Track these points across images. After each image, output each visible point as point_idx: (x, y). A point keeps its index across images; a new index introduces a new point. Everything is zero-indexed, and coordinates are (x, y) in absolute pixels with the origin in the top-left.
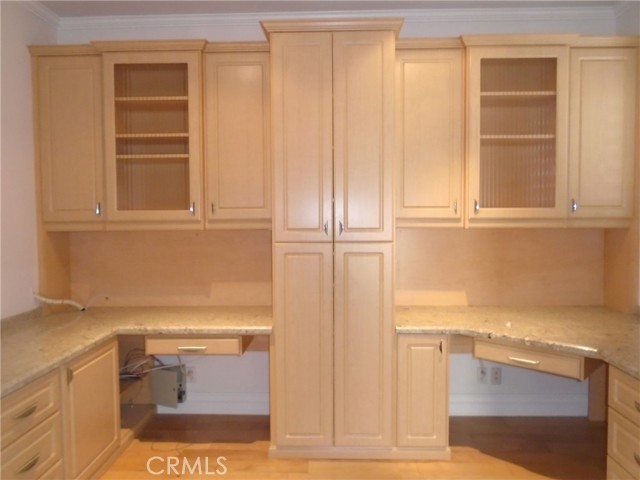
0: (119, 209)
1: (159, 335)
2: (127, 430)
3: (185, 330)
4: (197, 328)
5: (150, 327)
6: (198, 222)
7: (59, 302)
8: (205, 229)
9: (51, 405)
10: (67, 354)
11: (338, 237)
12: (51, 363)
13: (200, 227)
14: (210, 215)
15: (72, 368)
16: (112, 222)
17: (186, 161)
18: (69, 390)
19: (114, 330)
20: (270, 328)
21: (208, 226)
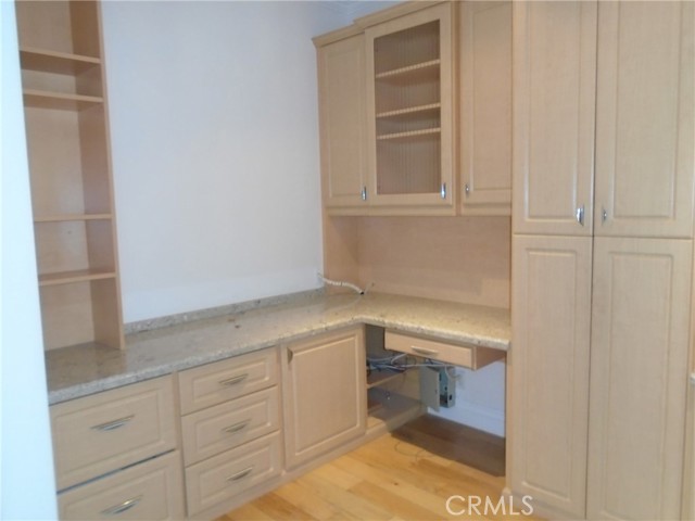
0: (379, 193)
1: (396, 331)
2: (379, 421)
3: (418, 329)
4: (429, 328)
5: (388, 321)
6: (448, 206)
7: (338, 284)
8: (459, 215)
9: (267, 379)
10: (287, 335)
11: (599, 230)
12: (265, 341)
13: (452, 212)
14: (464, 199)
15: (292, 349)
16: (374, 207)
17: (437, 137)
18: (290, 368)
19: (356, 317)
20: (506, 342)
21: (464, 211)
